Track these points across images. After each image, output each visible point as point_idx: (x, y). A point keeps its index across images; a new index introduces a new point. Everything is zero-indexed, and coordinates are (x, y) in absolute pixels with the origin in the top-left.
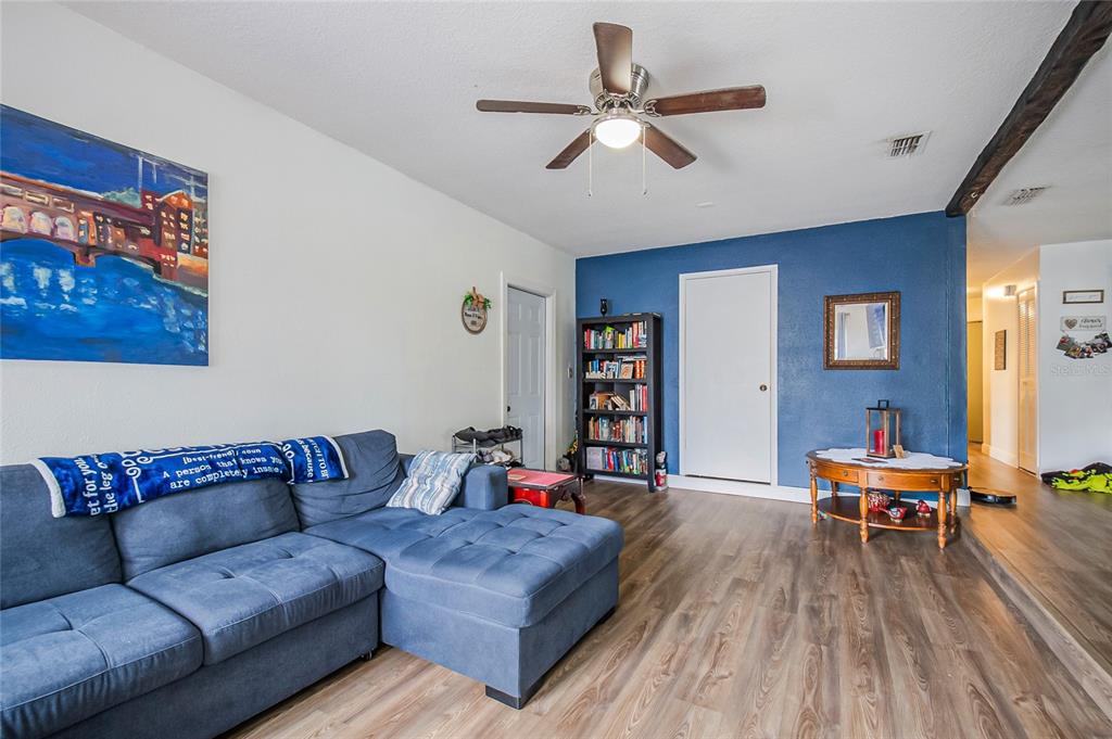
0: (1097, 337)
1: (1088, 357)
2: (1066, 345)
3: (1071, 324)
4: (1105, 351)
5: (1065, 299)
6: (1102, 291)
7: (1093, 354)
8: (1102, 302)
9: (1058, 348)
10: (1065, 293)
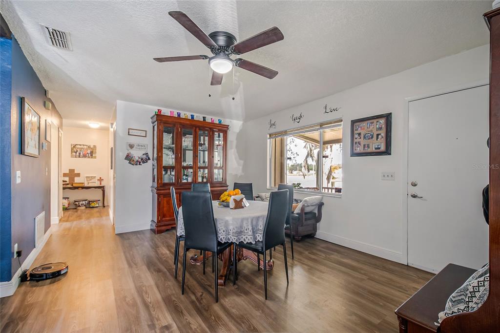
0: (143, 154)
1: (140, 164)
2: (128, 158)
3: (131, 146)
4: (147, 162)
5: (129, 132)
6: (146, 131)
7: (141, 163)
8: (146, 137)
9: (125, 159)
10: (129, 129)
